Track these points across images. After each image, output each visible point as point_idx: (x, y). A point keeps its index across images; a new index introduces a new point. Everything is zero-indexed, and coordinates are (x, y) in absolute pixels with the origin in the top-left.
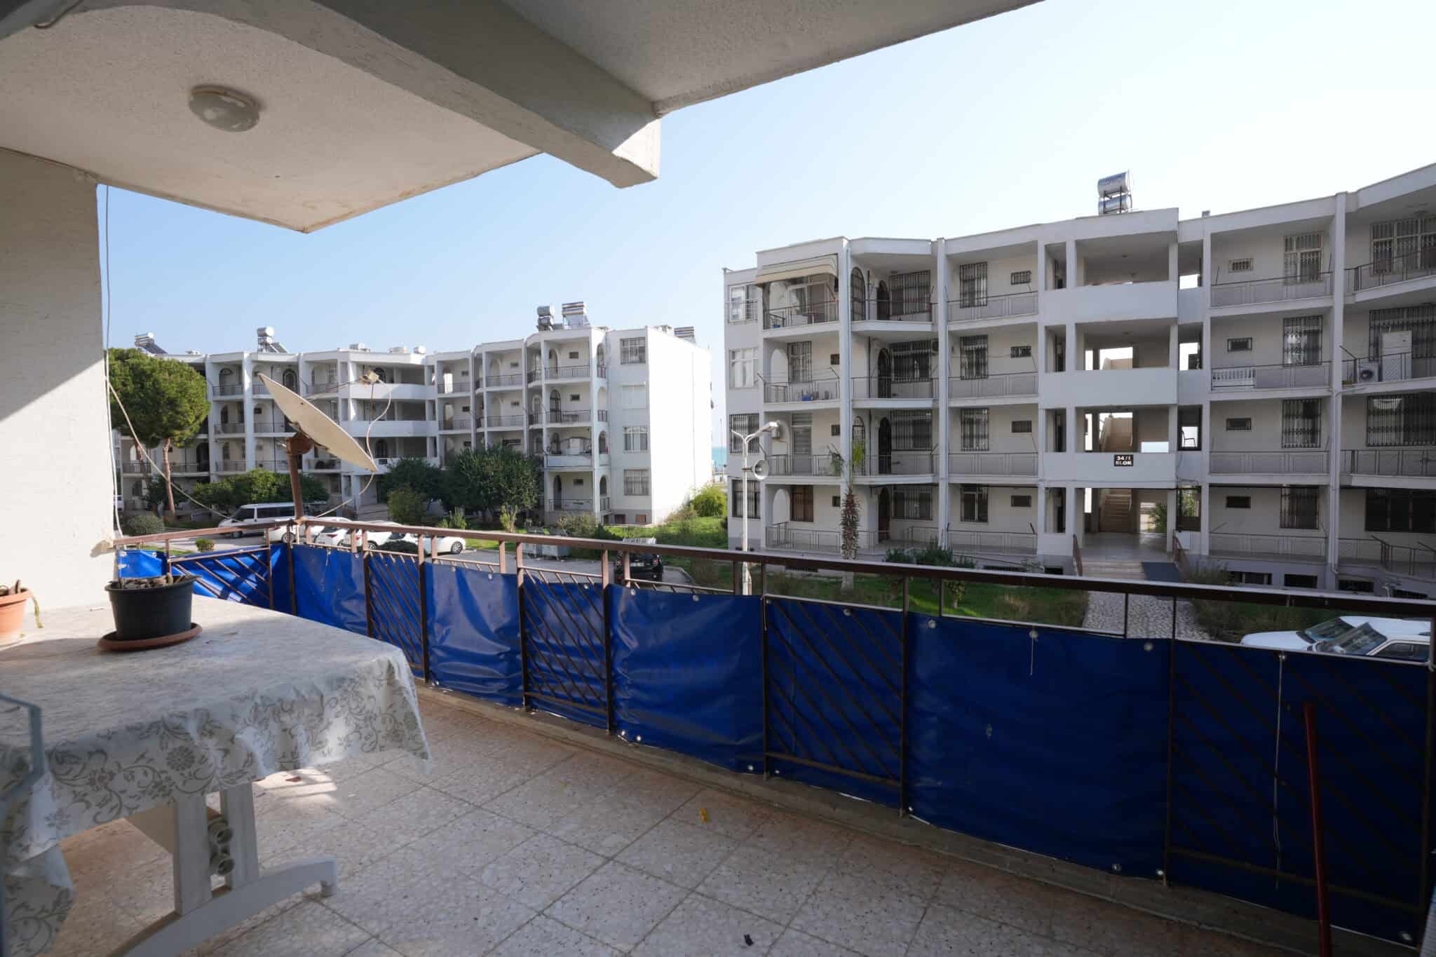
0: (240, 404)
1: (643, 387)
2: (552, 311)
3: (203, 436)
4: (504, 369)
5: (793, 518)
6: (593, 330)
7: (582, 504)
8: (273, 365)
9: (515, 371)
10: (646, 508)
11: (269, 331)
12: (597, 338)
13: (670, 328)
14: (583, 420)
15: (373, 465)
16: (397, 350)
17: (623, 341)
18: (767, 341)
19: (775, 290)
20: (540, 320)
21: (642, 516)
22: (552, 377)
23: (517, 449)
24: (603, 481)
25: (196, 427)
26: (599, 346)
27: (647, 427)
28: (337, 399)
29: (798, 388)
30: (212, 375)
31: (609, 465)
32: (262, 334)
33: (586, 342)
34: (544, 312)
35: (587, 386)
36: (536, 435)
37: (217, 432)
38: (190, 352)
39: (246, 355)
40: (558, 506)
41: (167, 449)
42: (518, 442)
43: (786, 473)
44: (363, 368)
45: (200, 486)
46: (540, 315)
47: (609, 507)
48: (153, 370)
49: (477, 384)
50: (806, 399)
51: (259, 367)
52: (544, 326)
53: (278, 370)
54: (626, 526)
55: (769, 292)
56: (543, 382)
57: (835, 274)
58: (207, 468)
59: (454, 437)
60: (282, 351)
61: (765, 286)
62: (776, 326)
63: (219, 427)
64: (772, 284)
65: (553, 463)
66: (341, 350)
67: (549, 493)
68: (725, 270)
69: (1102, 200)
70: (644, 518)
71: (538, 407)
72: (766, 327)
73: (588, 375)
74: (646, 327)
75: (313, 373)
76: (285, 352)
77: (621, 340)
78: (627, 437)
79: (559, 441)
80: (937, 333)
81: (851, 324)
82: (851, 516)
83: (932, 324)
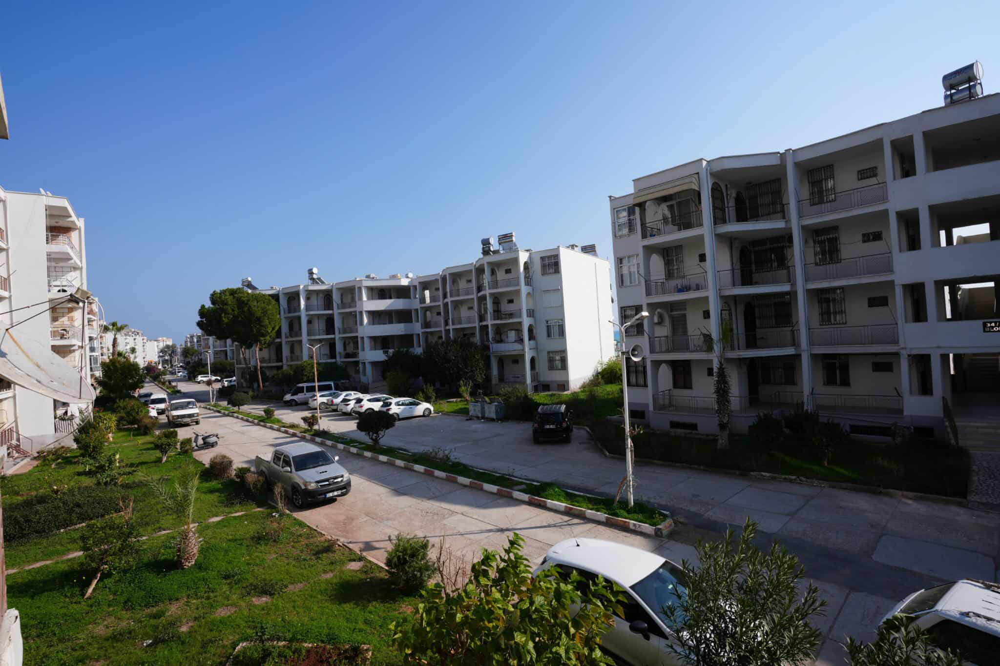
0: (299, 318)
1: (559, 291)
2: (492, 241)
3: (278, 340)
4: (462, 284)
5: (676, 385)
6: (520, 252)
7: (518, 377)
8: (317, 292)
9: (469, 285)
10: (564, 379)
11: (315, 270)
12: (523, 257)
13: (576, 246)
14: (517, 317)
15: (379, 356)
16: (394, 277)
17: (542, 258)
18: (646, 248)
19: (650, 208)
20: (483, 248)
21: (561, 385)
22: (493, 288)
23: (472, 340)
24: (533, 360)
25: (273, 334)
26: (526, 263)
27: (563, 320)
28: (355, 312)
29: (673, 283)
30: (283, 302)
31: (536, 349)
32: (311, 273)
33: (516, 260)
34: (486, 243)
35: (518, 292)
36: (484, 329)
37: (287, 337)
38: (272, 288)
39: (301, 287)
40: (501, 379)
41: (257, 349)
42: (473, 334)
43: (668, 351)
44: (371, 289)
45: (275, 372)
46: (484, 245)
47: (537, 379)
48: (248, 301)
49: (445, 296)
50: (681, 290)
51: (309, 294)
52: (486, 252)
53: (321, 295)
54: (550, 393)
55: (645, 209)
56: (487, 292)
57: (697, 189)
58: (281, 361)
59: (432, 333)
60: (323, 282)
61: (641, 205)
62: (652, 235)
63: (288, 334)
64: (647, 204)
65: (497, 348)
66: (358, 279)
67: (495, 371)
68: (610, 197)
69: (949, 93)
70: (564, 386)
71: (486, 310)
72: (644, 236)
73: (518, 284)
74: (559, 247)
75: (342, 295)
76: (324, 283)
77: (541, 258)
78: (548, 327)
79: (500, 333)
80: (791, 228)
81: (714, 228)
82: (723, 386)
83: (786, 222)
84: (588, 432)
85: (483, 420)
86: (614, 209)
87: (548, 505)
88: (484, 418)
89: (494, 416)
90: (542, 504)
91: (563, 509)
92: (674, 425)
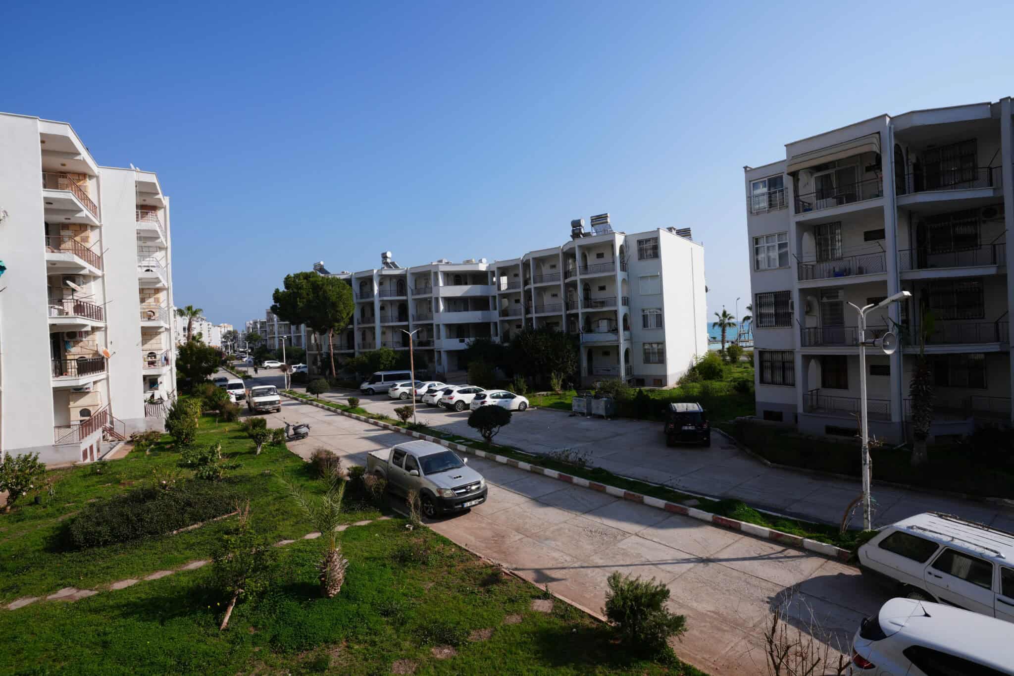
0: (372, 304)
1: (657, 277)
2: (583, 223)
3: (351, 326)
4: (546, 270)
5: (825, 384)
6: (616, 234)
7: (609, 370)
8: (391, 277)
9: (553, 271)
10: (663, 374)
11: (389, 254)
12: (619, 241)
13: (674, 229)
14: (611, 305)
15: (455, 344)
16: (468, 262)
17: (640, 242)
18: (799, 224)
19: (803, 178)
20: (573, 231)
21: (658, 380)
22: (584, 274)
23: (557, 329)
24: (627, 352)
25: (347, 320)
26: (621, 247)
27: (661, 309)
28: (431, 298)
29: (826, 266)
30: (356, 287)
31: (630, 340)
32: (384, 256)
33: (612, 245)
34: (576, 224)
35: (613, 279)
36: (572, 319)
37: (359, 323)
38: (343, 272)
39: (375, 271)
40: (590, 371)
41: (331, 335)
42: (557, 324)
43: (816, 344)
44: (447, 275)
45: (349, 359)
46: (573, 227)
47: (631, 373)
48: (323, 285)
49: (526, 283)
50: (837, 275)
51: (383, 279)
52: (576, 235)
53: (394, 280)
54: (648, 388)
55: (798, 180)
56: (577, 277)
57: (878, 152)
58: (353, 348)
59: (509, 322)
60: (396, 267)
61: (794, 175)
62: (806, 210)
63: (360, 320)
64: (800, 172)
65: (587, 339)
66: (433, 264)
67: (585, 364)
70: (661, 380)
71: (574, 296)
72: (797, 211)
73: (614, 270)
74: (659, 229)
75: (415, 281)
76: (398, 267)
77: (638, 241)
78: (645, 318)
79: (590, 323)
80: (1002, 198)
81: (897, 198)
82: (924, 387)
83: (994, 189)
84: (722, 435)
85: (588, 417)
86: (750, 181)
87: (743, 528)
88: (590, 414)
89: (602, 412)
90: (733, 525)
91: (767, 535)
92: (830, 430)
